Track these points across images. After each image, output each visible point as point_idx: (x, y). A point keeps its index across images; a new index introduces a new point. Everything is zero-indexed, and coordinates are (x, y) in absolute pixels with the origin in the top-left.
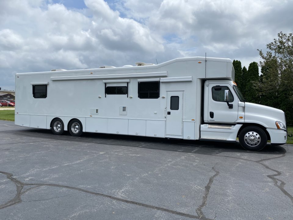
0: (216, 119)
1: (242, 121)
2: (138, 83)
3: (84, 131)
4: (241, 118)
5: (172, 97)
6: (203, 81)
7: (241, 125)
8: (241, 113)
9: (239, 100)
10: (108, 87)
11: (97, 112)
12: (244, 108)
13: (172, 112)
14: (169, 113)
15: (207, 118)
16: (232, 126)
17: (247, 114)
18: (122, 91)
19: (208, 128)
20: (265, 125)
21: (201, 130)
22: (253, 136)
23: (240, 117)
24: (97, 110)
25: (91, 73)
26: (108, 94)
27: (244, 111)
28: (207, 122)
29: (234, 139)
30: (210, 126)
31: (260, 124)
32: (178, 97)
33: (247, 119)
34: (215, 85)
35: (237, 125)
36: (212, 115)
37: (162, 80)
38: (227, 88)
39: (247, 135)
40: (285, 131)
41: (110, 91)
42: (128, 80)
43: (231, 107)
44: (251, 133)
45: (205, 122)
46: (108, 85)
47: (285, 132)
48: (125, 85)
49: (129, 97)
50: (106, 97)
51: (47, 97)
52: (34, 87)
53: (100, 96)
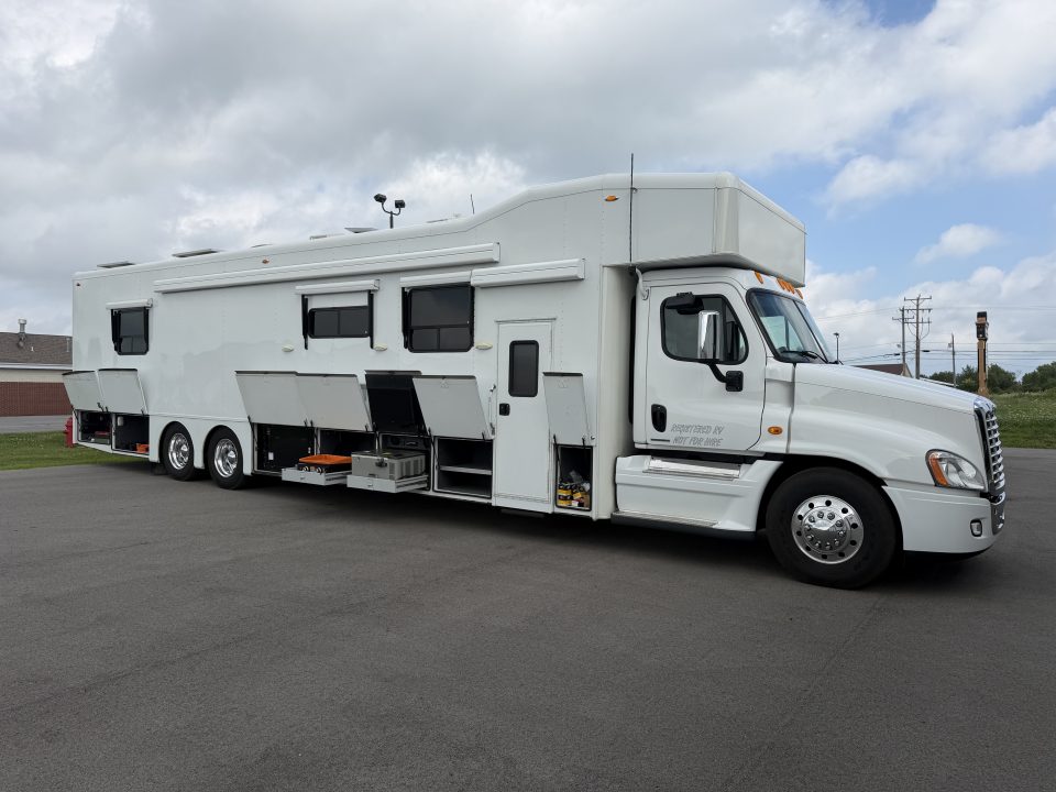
0: (671, 438)
1: (778, 445)
2: (404, 293)
3: (247, 471)
4: (777, 431)
5: (514, 345)
6: (630, 276)
7: (773, 465)
8: (778, 413)
9: (770, 354)
10: (313, 312)
12: (791, 385)
13: (516, 403)
14: (505, 410)
15: (644, 431)
16: (743, 466)
17: (802, 414)
19: (649, 471)
20: (880, 471)
21: (617, 481)
22: (826, 514)
23: (769, 430)
25: (265, 262)
26: (313, 336)
27: (791, 400)
28: (644, 447)
29: (747, 525)
30: (658, 463)
31: (866, 467)
32: (534, 344)
33: (800, 439)
34: (672, 292)
35: (759, 463)
36: (659, 417)
37: (477, 277)
38: (721, 303)
39: (803, 510)
40: (982, 494)
41: (314, 324)
42: (369, 283)
43: (734, 383)
44: (819, 502)
45: (637, 446)
46: (314, 304)
47: (985, 502)
48: (363, 301)
49: (376, 344)
50: (306, 347)
51: (147, 350)
52: (117, 317)
53: (288, 346)
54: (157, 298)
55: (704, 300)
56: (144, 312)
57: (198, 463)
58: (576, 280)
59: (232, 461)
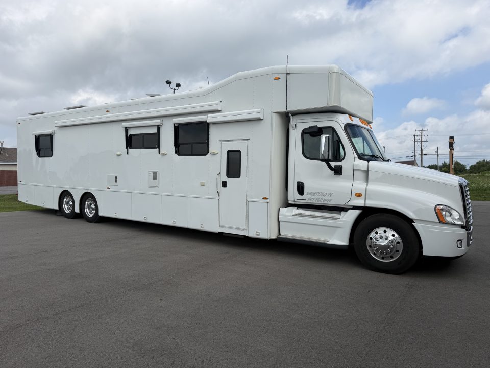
0: (307, 198)
1: (360, 202)
2: (175, 127)
3: (100, 214)
4: (359, 195)
5: (229, 152)
6: (286, 117)
7: (358, 212)
8: (360, 186)
9: (356, 156)
10: (131, 136)
11: (116, 181)
12: (367, 172)
13: (230, 181)
14: (224, 184)
15: (293, 195)
16: (343, 213)
17: (372, 187)
18: (151, 141)
19: (296, 215)
20: (411, 215)
21: (280, 220)
22: (385, 237)
23: (356, 195)
24: (116, 177)
25: (108, 111)
26: (131, 148)
27: (367, 180)
28: (293, 203)
29: (345, 242)
30: (300, 211)
31: (404, 213)
32: (239, 152)
33: (371, 199)
34: (307, 126)
35: (350, 211)
36: (301, 188)
37: (210, 118)
38: (332, 130)
39: (372, 235)
40: (462, 227)
41: (131, 142)
42: (157, 122)
43: (338, 171)
44: (380, 231)
45: (290, 202)
46: (131, 132)
47: (464, 231)
48: (155, 131)
49: (161, 152)
50: (128, 153)
51: (52, 155)
52: (38, 139)
53: (119, 153)
54: (56, 129)
55: (323, 130)
56: (51, 136)
57: (77, 210)
58: (259, 120)
59: (93, 209)
